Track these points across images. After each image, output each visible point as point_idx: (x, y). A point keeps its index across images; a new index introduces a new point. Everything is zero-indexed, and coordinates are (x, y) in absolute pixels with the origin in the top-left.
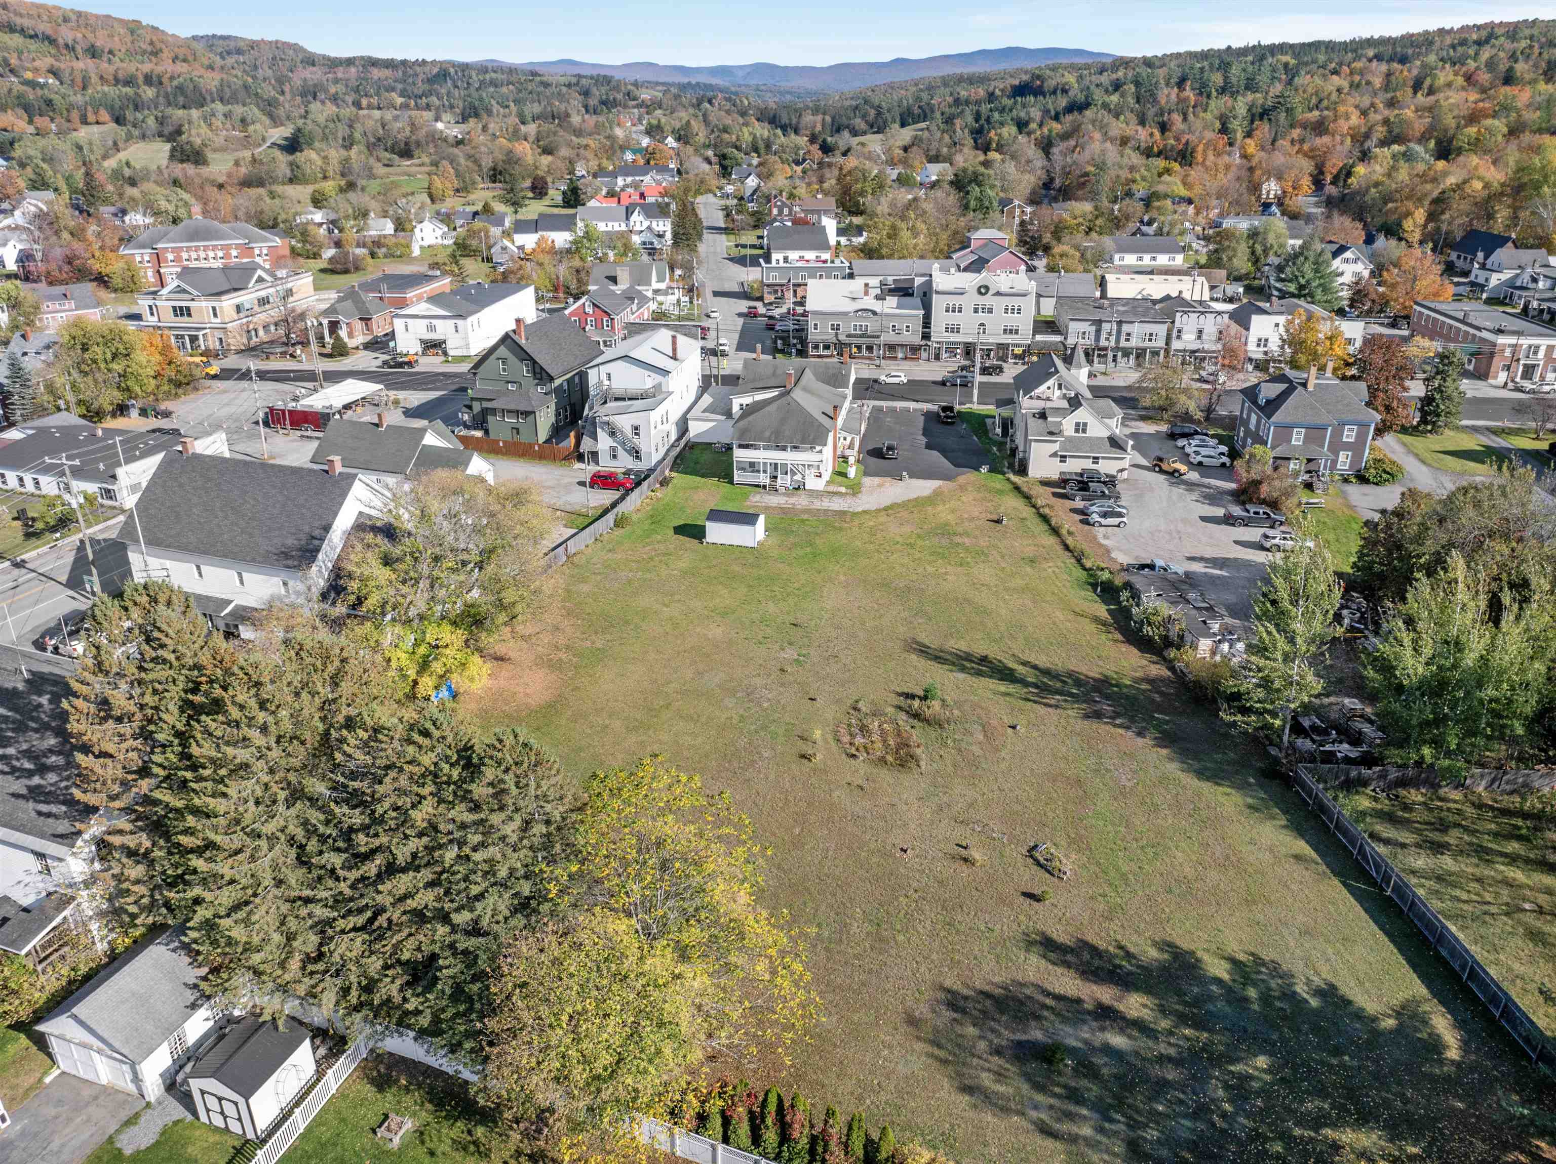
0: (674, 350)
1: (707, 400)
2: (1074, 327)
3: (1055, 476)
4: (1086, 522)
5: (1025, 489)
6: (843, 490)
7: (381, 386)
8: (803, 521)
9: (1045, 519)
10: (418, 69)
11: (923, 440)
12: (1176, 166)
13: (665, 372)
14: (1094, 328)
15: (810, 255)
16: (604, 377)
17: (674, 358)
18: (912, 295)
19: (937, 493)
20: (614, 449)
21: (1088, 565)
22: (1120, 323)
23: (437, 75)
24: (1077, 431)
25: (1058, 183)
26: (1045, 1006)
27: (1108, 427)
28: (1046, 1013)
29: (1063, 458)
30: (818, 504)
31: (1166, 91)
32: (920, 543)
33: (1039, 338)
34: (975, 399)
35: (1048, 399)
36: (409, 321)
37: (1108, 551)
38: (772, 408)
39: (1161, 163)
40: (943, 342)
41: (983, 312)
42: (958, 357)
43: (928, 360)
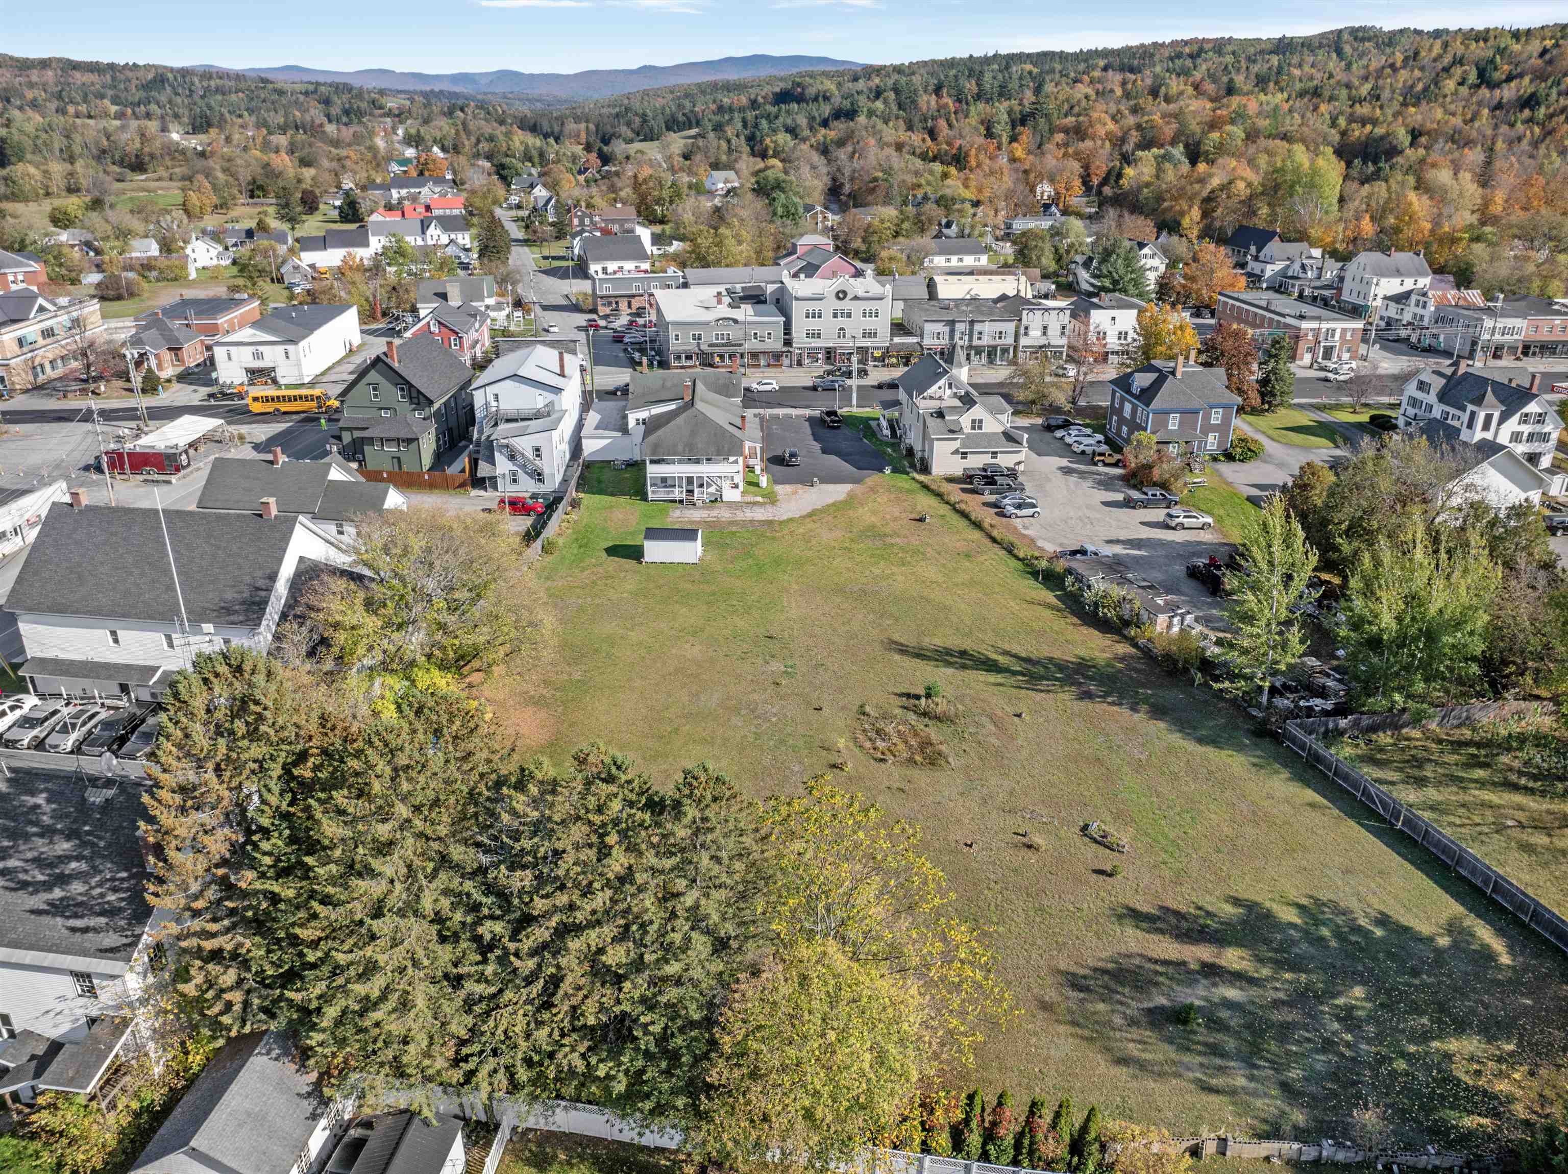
0: (562, 366)
1: (593, 418)
2: (929, 328)
3: (959, 472)
4: (1002, 515)
5: (933, 487)
6: (760, 499)
7: (222, 421)
8: (734, 533)
9: (964, 515)
10: (130, 74)
11: (816, 446)
12: (953, 170)
13: (558, 390)
14: (947, 329)
15: (629, 265)
16: (491, 398)
17: (562, 375)
18: (765, 302)
19: (851, 496)
20: (514, 473)
21: (1021, 555)
22: (972, 323)
23: (154, 80)
24: (973, 428)
25: (847, 189)
26: (1157, 973)
27: (1002, 423)
28: (1161, 979)
29: (964, 455)
30: (740, 516)
31: (925, 97)
32: (855, 546)
33: (897, 340)
34: (854, 402)
35: (940, 398)
36: (232, 349)
37: (1033, 541)
38: (680, 420)
39: (937, 167)
40: (804, 348)
41: (842, 317)
42: (819, 362)
43: (791, 366)
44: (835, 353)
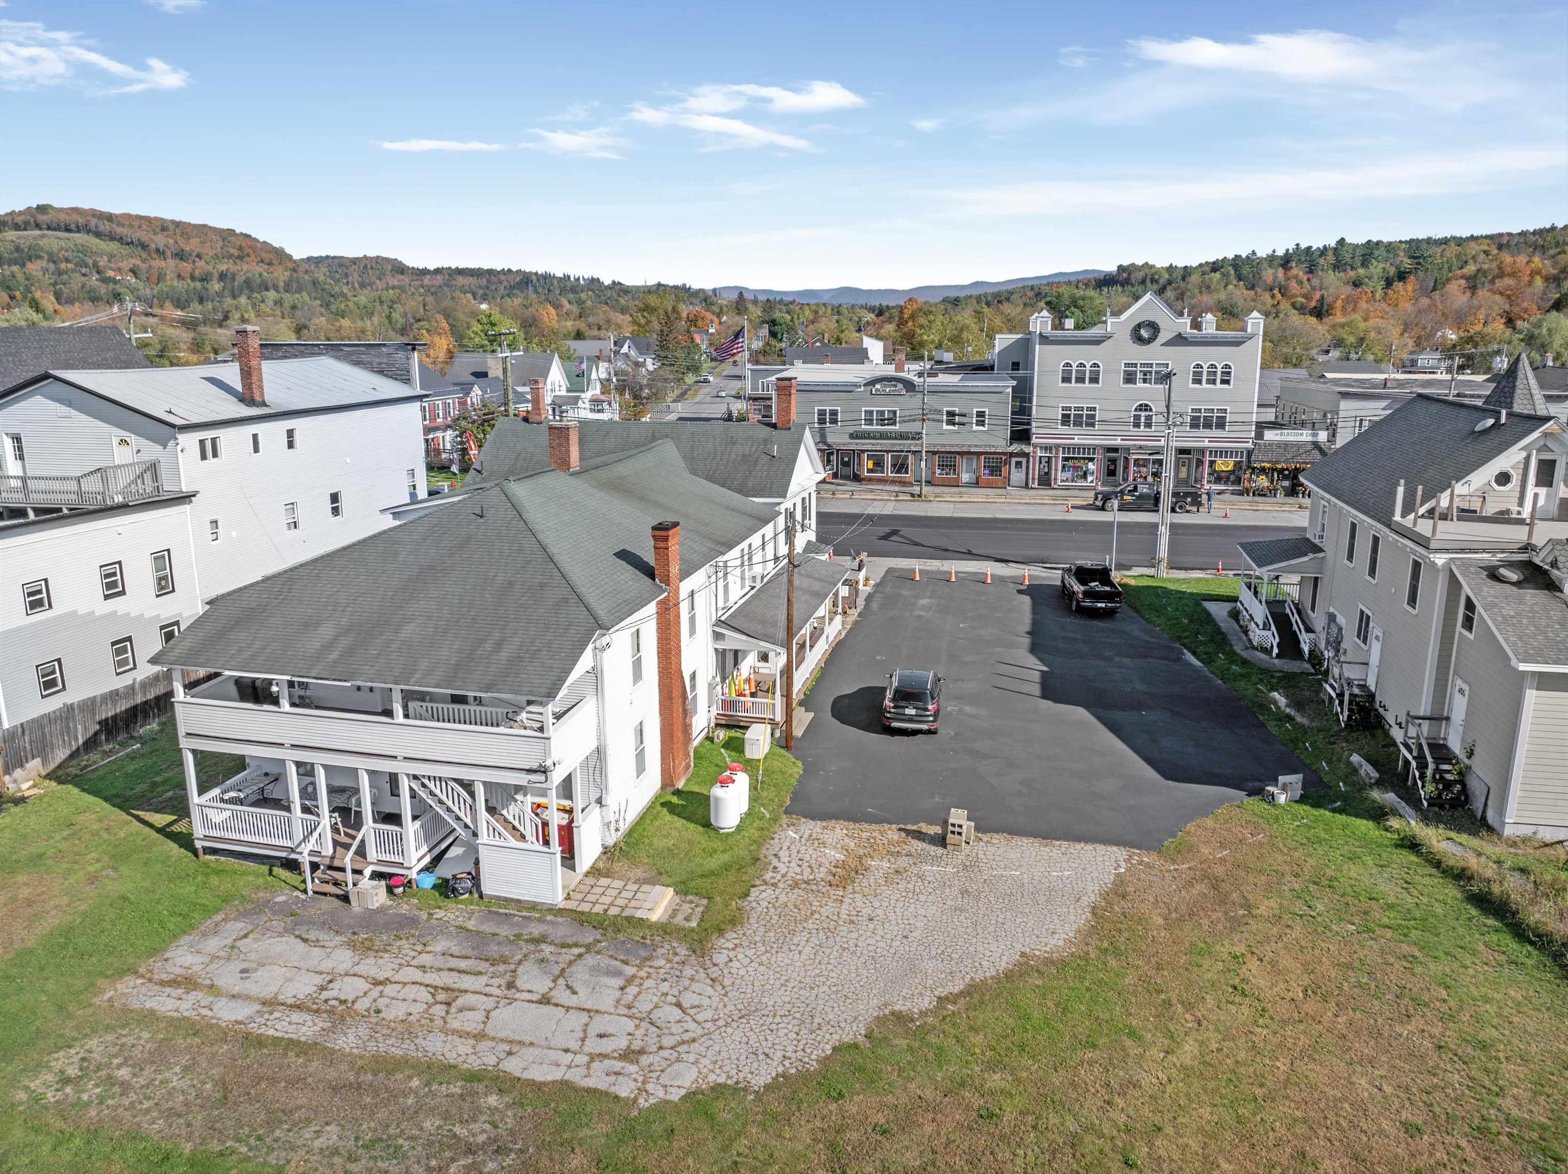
0: (247, 374)
11: (1032, 672)
18: (989, 369)
33: (1272, 435)
34: (1163, 559)
40: (1057, 446)
41: (1145, 381)
42: (1090, 478)
43: (1026, 486)
44: (1126, 459)
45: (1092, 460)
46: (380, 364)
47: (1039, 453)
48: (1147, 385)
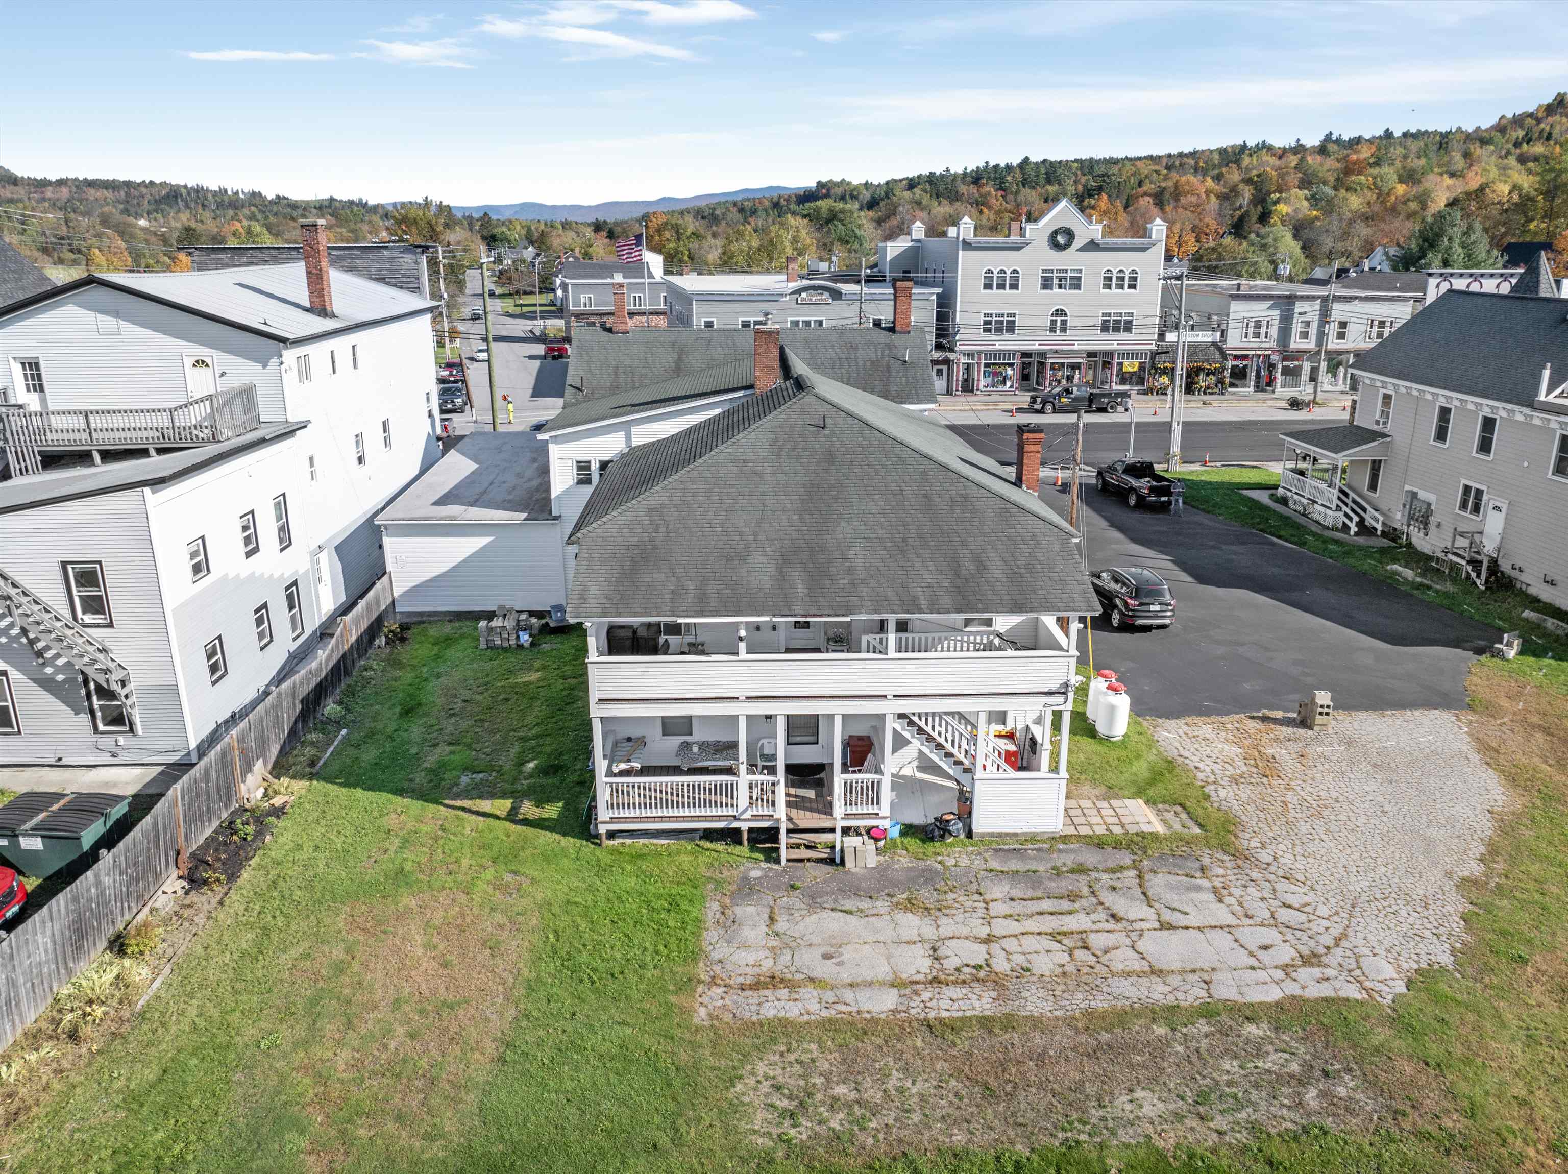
17: (320, 308)
33: (1172, 336)
40: (979, 353)
41: (1060, 286)
42: (1008, 384)
43: (949, 392)
44: (1042, 364)
45: (1011, 365)
46: (380, 270)
47: (964, 360)
48: (1062, 291)
